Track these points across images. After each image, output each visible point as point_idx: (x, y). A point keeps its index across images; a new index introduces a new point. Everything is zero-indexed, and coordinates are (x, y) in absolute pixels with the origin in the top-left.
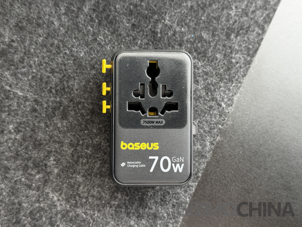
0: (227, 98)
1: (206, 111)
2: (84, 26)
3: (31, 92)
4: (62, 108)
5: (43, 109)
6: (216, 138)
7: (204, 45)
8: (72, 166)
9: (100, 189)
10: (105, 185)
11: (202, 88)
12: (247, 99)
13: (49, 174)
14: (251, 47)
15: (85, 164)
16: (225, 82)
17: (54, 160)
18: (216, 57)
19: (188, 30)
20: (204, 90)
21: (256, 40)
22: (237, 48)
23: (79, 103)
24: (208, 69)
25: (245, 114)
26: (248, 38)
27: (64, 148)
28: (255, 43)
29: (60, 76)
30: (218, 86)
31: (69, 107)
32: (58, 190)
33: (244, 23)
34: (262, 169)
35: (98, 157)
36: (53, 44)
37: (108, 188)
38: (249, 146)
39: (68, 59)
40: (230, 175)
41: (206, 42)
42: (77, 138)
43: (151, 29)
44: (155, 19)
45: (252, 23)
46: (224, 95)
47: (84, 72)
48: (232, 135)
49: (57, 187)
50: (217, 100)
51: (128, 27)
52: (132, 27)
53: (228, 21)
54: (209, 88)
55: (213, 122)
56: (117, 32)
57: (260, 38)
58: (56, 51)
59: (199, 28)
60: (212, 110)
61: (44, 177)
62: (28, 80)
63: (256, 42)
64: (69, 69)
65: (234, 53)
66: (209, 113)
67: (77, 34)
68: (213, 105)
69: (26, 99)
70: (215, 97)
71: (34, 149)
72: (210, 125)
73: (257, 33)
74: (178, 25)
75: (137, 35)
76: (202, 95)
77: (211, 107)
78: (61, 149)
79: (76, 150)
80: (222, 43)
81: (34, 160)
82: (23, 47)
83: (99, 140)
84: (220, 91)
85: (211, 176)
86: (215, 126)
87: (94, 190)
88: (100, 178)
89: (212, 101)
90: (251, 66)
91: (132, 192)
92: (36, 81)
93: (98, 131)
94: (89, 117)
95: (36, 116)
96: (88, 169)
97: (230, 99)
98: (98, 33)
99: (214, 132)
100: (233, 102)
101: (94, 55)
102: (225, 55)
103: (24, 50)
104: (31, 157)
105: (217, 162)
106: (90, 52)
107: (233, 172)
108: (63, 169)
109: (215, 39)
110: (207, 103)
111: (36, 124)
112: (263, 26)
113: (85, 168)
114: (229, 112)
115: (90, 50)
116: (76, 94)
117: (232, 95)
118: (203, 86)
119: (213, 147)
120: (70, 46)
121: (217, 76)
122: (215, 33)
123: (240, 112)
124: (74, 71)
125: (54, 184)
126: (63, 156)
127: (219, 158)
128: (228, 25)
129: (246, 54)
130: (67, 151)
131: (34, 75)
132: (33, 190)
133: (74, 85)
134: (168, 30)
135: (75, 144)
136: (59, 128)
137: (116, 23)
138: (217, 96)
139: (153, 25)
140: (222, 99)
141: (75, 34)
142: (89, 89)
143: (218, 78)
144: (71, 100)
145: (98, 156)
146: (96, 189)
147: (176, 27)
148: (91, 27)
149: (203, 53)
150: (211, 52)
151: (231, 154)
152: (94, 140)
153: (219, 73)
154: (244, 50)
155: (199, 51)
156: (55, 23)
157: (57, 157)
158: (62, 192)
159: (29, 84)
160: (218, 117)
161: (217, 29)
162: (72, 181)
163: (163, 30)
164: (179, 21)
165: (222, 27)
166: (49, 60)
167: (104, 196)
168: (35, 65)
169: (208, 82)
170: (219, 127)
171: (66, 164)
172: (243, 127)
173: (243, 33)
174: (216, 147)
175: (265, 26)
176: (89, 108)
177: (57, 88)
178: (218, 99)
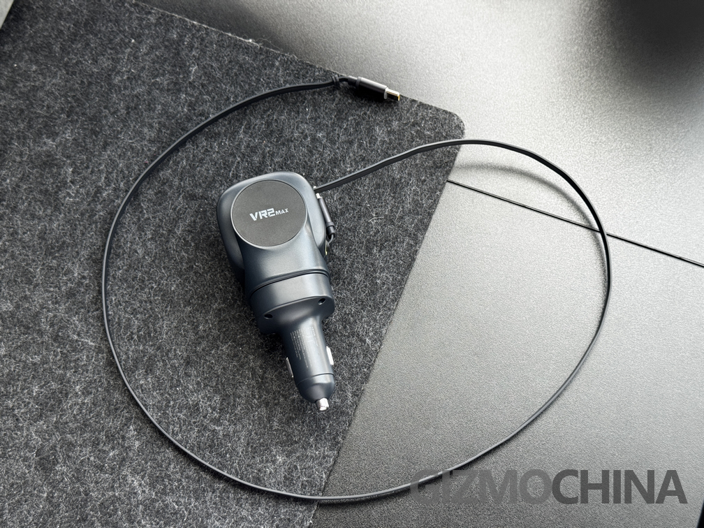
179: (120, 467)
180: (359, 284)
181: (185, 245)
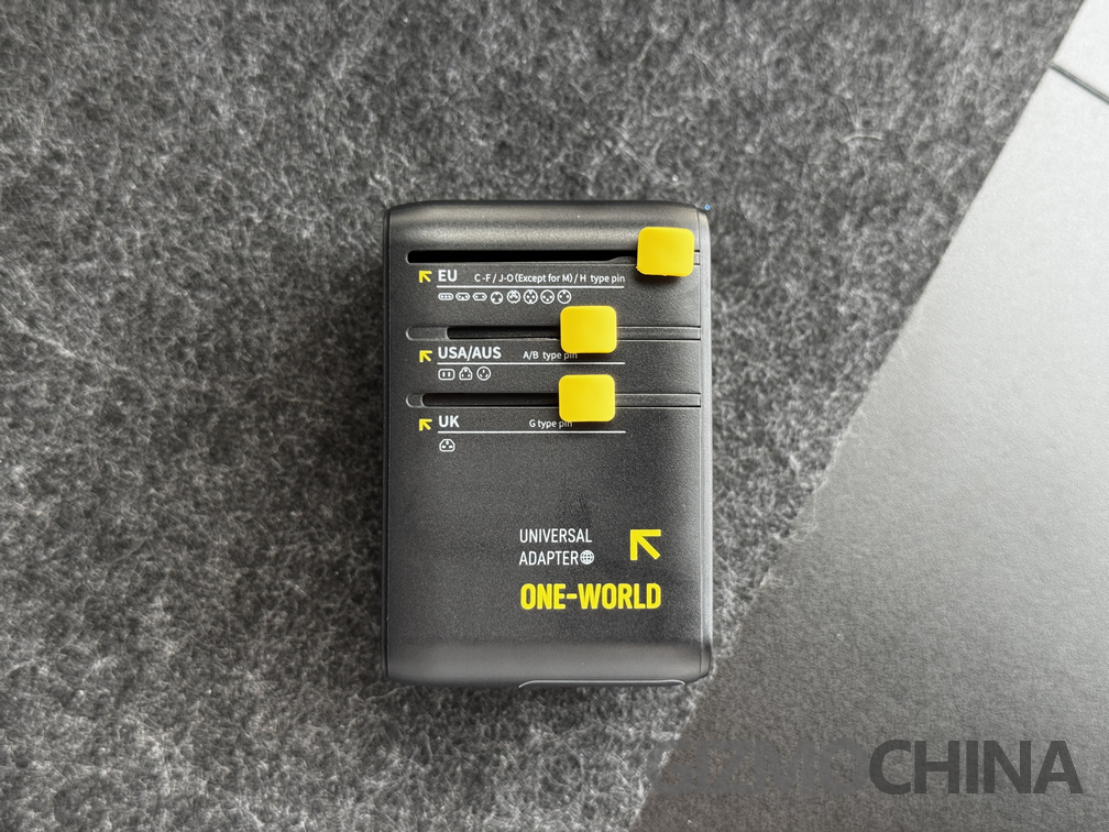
0: (809, 437)
1: (731, 476)
2: (327, 130)
3: (107, 349)
4: (215, 418)
5: (144, 418)
6: (757, 578)
7: (745, 244)
8: (233, 636)
9: (325, 730)
10: (347, 716)
11: (724, 395)
12: (875, 447)
13: (144, 659)
14: (906, 267)
15: (280, 631)
16: (807, 383)
17: (168, 609)
18: (784, 291)
19: (694, 187)
20: (733, 404)
21: (926, 243)
22: (857, 264)
23: (280, 406)
24: (753, 328)
25: (866, 502)
26: (897, 233)
27: (208, 568)
28: (922, 256)
29: (219, 301)
30: (783, 394)
31: (241, 418)
32: (171, 719)
33: (889, 183)
34: (909, 703)
35: (329, 611)
36: (207, 183)
37: (358, 726)
38: (872, 615)
39: (255, 245)
40: (796, 714)
41: (752, 235)
42: (260, 532)
43: (562, 169)
44: (581, 134)
45: (915, 184)
46: (798, 427)
47: (309, 295)
48: (813, 572)
49: (167, 709)
50: (772, 441)
51: (483, 150)
52: (495, 153)
53: (835, 168)
54: (748, 397)
55: (754, 521)
56: (440, 166)
57: (938, 240)
58: (216, 210)
59: (730, 183)
60: (752, 475)
61: (121, 668)
62: (100, 305)
63: (924, 251)
64: (256, 280)
65: (847, 282)
66: (743, 486)
67: (296, 157)
68: (758, 457)
69: (85, 374)
70: (768, 433)
71: (98, 560)
72: (743, 531)
73: (930, 220)
74: (659, 164)
75: (511, 182)
76: (724, 420)
77: (750, 465)
78: (197, 569)
79: (251, 576)
80: (808, 243)
81: (91, 602)
82: (92, 182)
83: (338, 548)
84: (786, 413)
85: (727, 713)
86: (760, 533)
87: (302, 730)
88: (331, 688)
89: (754, 445)
90: (901, 332)
91: (443, 747)
92: (130, 311)
93: (339, 513)
94: (309, 462)
95: (116, 441)
96: (289, 651)
97: (818, 442)
98: (373, 159)
99: (755, 554)
100: (828, 456)
101: (350, 239)
102: (815, 287)
103: (94, 195)
104: (80, 590)
105: (756, 663)
106: (337, 227)
107: (805, 707)
108: (198, 644)
109: (783, 227)
110: (737, 448)
111: (115, 470)
112: (953, 200)
113: (280, 646)
114: (810, 490)
115: (337, 220)
116: (271, 372)
117: (829, 430)
118: (728, 387)
119: (745, 607)
120: (265, 198)
121: (779, 357)
122: (785, 204)
123: (848, 493)
124: (271, 288)
125: (158, 699)
126: (202, 595)
127: (762, 650)
128: (834, 184)
129: (887, 291)
130: (217, 579)
131: (124, 287)
132: (79, 713)
133: (269, 338)
134: (625, 176)
135: (251, 557)
136: (197, 490)
137: (440, 135)
138: (775, 429)
139: (572, 153)
140: (793, 440)
141: (289, 157)
142: (320, 358)
143: (785, 364)
144: (251, 395)
145: (332, 605)
146: (313, 730)
147: (653, 171)
148: (349, 137)
149: (739, 269)
150: (767, 269)
151: (808, 640)
152: (321, 548)
153: (787, 347)
154: (879, 275)
155: (725, 262)
156: (220, 109)
157: (179, 597)
158: (186, 729)
159: (102, 320)
160: (773, 503)
161: (795, 191)
162: (227, 692)
163: (607, 175)
164: (665, 149)
165: (812, 187)
166: (184, 238)
167: (339, 754)
168: (130, 253)
169: (748, 375)
170: (773, 539)
171: (209, 627)
172: (855, 546)
173: (884, 216)
174: (756, 612)
175: (961, 200)
176: (314, 429)
177: (206, 345)
178: (779, 437)
179: (118, 703)
180: (794, 307)
181: (351, 115)
